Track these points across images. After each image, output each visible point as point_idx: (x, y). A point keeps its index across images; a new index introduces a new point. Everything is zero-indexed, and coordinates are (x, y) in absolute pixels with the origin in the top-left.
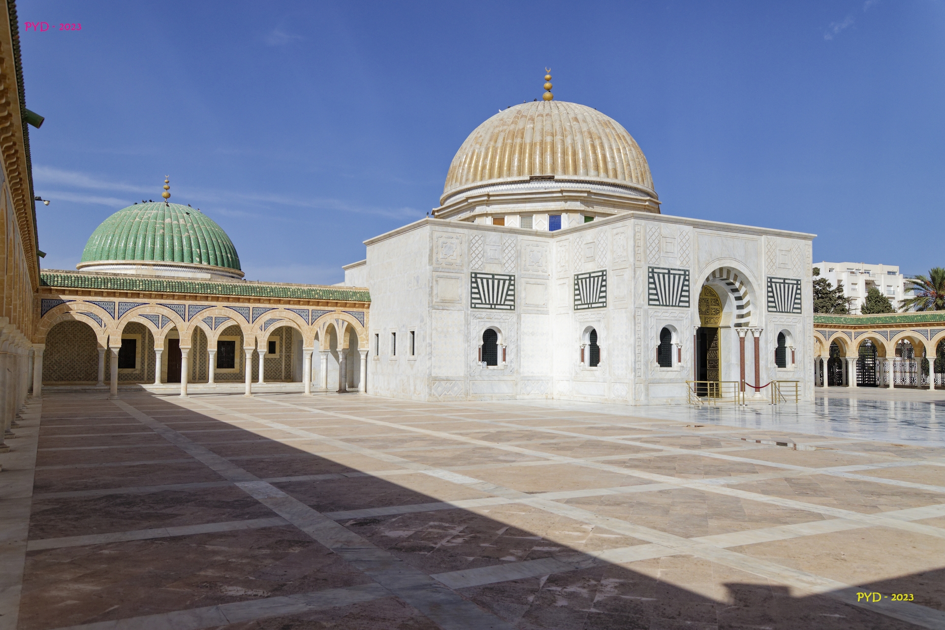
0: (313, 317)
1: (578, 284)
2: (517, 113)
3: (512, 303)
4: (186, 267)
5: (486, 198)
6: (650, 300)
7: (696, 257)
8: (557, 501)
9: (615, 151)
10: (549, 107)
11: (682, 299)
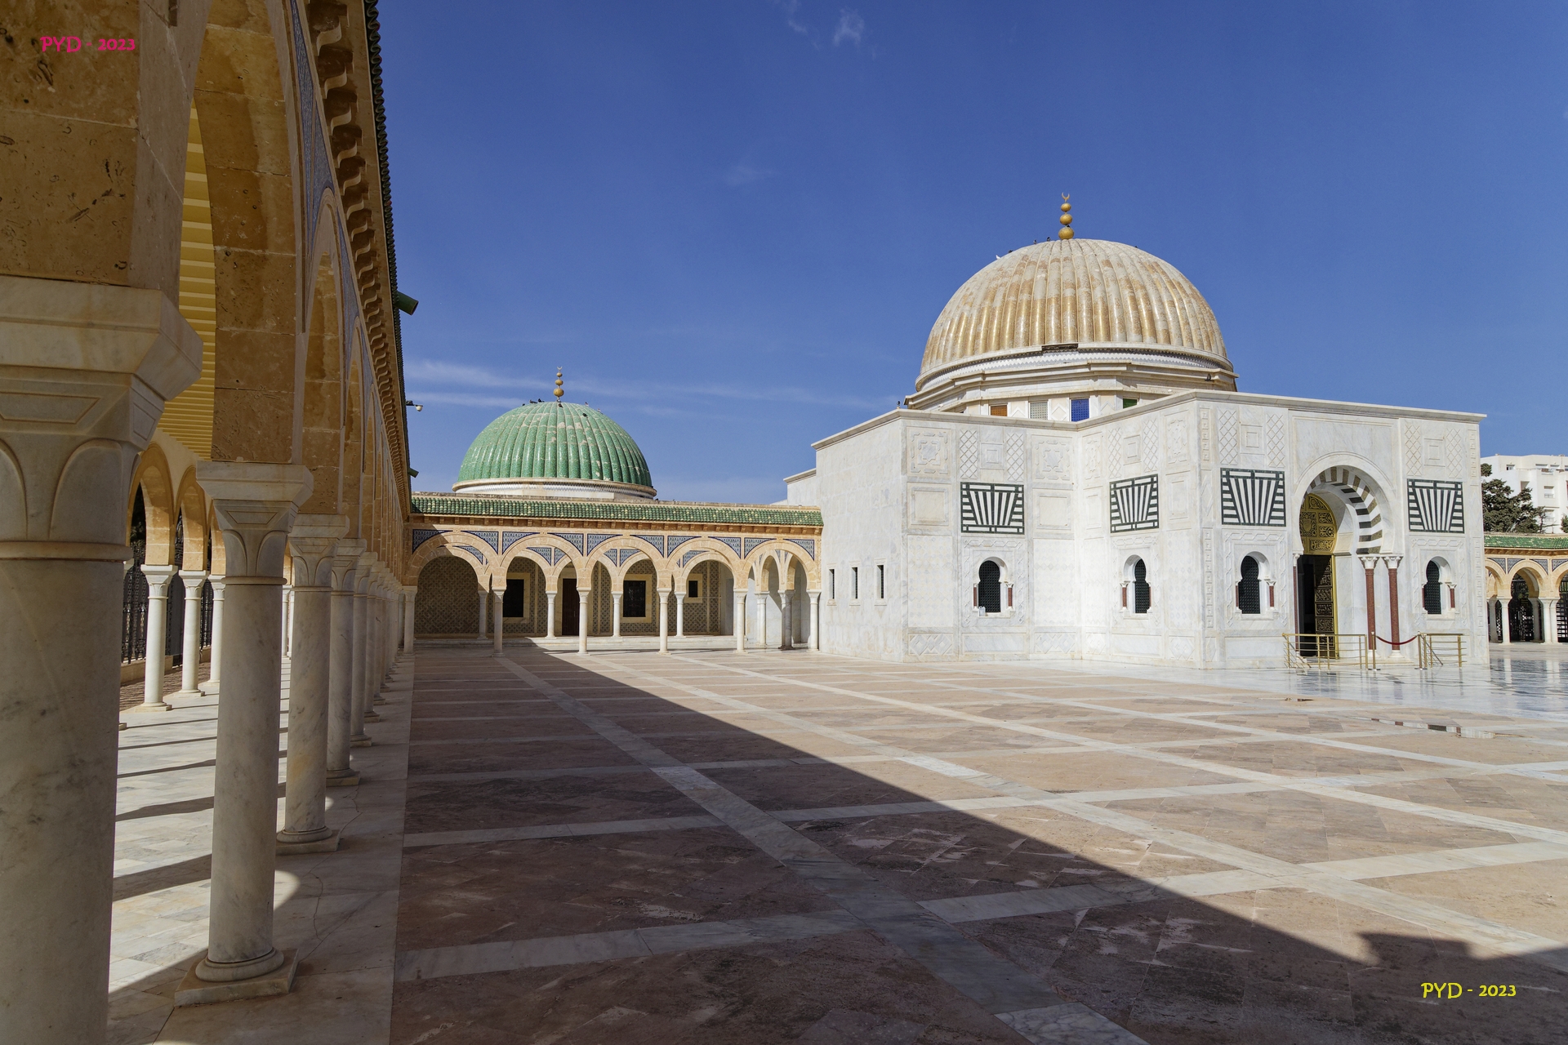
0: (747, 548)
1: (1115, 496)
2: (1023, 259)
3: (1020, 524)
4: (583, 485)
5: (980, 379)
6: (1224, 516)
7: (1295, 452)
8: (1095, 804)
9: (1166, 304)
10: (1068, 248)
11: (1274, 514)
